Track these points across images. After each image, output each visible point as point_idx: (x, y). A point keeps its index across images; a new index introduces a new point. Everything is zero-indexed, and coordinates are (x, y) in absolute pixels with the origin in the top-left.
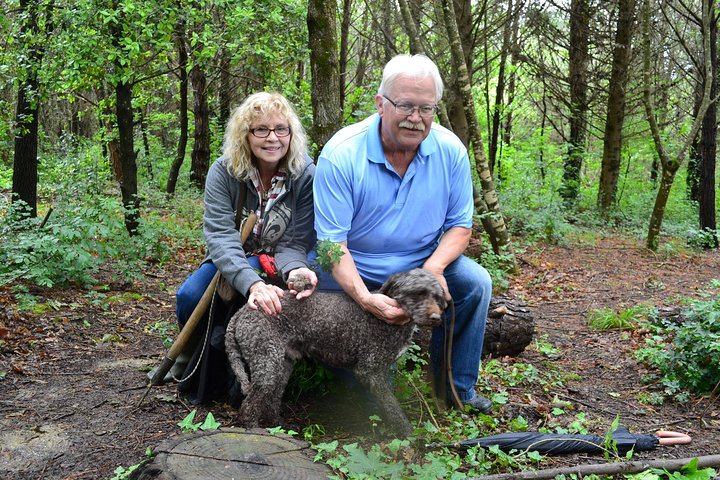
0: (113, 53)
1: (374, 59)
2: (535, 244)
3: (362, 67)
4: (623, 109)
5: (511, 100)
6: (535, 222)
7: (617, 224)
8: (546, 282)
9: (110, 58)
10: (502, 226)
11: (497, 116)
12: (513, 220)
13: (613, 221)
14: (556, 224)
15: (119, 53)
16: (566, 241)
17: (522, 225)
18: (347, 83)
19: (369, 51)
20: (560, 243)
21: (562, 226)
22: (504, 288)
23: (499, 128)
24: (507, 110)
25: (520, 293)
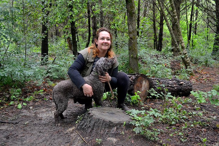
0: (71, 13)
1: (149, 7)
2: (201, 66)
3: (145, 11)
5: (196, 19)
6: (202, 59)
8: (203, 77)
9: (70, 15)
10: (189, 60)
11: (191, 25)
12: (194, 59)
14: (208, 60)
15: (72, 13)
16: (212, 65)
17: (198, 60)
18: (140, 16)
19: (147, 5)
20: (210, 66)
21: (211, 61)
22: (188, 80)
23: (192, 29)
24: (195, 22)
25: (193, 81)
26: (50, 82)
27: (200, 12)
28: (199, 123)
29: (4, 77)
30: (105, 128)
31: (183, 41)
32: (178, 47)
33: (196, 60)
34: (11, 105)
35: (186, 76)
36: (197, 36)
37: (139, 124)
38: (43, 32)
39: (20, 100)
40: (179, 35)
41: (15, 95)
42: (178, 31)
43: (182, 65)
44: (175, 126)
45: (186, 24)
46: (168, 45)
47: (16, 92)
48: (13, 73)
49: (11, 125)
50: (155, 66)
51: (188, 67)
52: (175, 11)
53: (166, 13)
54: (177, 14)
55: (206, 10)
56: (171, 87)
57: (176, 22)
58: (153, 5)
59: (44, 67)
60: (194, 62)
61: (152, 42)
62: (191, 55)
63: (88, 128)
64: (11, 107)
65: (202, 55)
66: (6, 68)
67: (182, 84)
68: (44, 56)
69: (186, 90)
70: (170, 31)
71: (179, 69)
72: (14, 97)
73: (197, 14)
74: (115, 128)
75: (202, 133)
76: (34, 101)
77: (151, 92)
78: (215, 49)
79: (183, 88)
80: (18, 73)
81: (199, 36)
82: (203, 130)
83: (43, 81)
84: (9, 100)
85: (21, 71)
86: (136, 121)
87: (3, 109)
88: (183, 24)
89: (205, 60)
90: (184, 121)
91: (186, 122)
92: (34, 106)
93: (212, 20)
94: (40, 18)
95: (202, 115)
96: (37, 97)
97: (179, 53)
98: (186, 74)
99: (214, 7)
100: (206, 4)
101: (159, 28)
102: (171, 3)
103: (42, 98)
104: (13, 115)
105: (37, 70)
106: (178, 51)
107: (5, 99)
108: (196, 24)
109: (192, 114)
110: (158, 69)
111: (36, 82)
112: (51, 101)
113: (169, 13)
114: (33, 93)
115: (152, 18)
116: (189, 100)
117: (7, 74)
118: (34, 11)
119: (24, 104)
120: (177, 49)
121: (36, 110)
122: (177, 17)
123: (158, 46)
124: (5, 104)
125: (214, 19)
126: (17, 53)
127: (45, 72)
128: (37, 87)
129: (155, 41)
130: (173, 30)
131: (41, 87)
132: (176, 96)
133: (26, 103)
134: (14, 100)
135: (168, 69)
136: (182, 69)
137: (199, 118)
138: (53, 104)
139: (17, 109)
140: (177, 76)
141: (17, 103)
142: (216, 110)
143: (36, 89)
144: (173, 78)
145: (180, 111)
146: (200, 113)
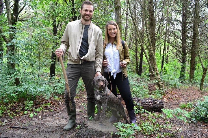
2: (171, 88)
3: (130, 45)
4: (195, 55)
5: (167, 52)
6: (172, 82)
8: (172, 97)
10: (161, 84)
11: (163, 56)
12: (166, 82)
13: (193, 83)
14: (176, 83)
16: (179, 88)
17: (168, 83)
19: (131, 41)
20: (177, 88)
21: (179, 84)
22: (161, 98)
23: (164, 59)
24: (166, 54)
25: (165, 100)
26: (56, 96)
27: (171, 48)
28: (168, 134)
29: (22, 92)
30: (97, 136)
31: (157, 69)
32: (154, 74)
34: (25, 114)
35: (160, 96)
36: (168, 64)
37: (123, 134)
38: (52, 58)
39: (32, 110)
40: (154, 65)
41: (28, 106)
42: (154, 62)
43: (157, 87)
44: (150, 136)
45: (160, 55)
46: (146, 72)
47: (29, 104)
48: (28, 89)
49: (24, 130)
50: (136, 87)
51: (161, 89)
52: (152, 47)
53: (145, 47)
54: (153, 48)
55: (174, 46)
56: (148, 105)
57: (152, 55)
60: (165, 85)
61: (134, 67)
62: (163, 79)
63: (84, 136)
64: (25, 115)
65: (172, 79)
66: (24, 85)
67: (156, 103)
68: (52, 76)
69: (159, 107)
70: (148, 61)
71: (154, 90)
72: (28, 108)
73: (168, 48)
74: (105, 137)
76: (43, 112)
78: (182, 75)
79: (157, 106)
80: (32, 89)
81: (170, 64)
84: (23, 110)
85: (35, 88)
86: (121, 131)
87: (18, 117)
88: (158, 55)
89: (174, 83)
90: (157, 132)
91: (158, 133)
92: (42, 116)
93: (179, 54)
94: (51, 48)
95: (171, 127)
96: (45, 108)
97: (154, 78)
98: (160, 95)
99: (181, 44)
100: (175, 41)
101: (140, 58)
102: (148, 40)
103: (48, 109)
104: (26, 122)
105: (47, 88)
106: (154, 76)
107: (20, 109)
108: (167, 56)
109: (163, 126)
110: (138, 90)
111: (45, 96)
112: (55, 112)
113: (147, 48)
114: (42, 105)
115: (135, 50)
116: (162, 115)
117: (24, 90)
119: (35, 113)
121: (44, 118)
122: (153, 51)
123: (139, 71)
124: (21, 112)
125: (181, 53)
128: (46, 100)
129: (137, 67)
130: (150, 60)
131: (48, 100)
132: (151, 112)
133: (37, 113)
134: (27, 110)
135: (146, 90)
136: (156, 90)
137: (168, 130)
138: (57, 114)
139: (29, 117)
140: (152, 96)
141: (29, 113)
142: (181, 124)
143: (44, 102)
144: (149, 98)
145: (154, 124)
146: (169, 126)
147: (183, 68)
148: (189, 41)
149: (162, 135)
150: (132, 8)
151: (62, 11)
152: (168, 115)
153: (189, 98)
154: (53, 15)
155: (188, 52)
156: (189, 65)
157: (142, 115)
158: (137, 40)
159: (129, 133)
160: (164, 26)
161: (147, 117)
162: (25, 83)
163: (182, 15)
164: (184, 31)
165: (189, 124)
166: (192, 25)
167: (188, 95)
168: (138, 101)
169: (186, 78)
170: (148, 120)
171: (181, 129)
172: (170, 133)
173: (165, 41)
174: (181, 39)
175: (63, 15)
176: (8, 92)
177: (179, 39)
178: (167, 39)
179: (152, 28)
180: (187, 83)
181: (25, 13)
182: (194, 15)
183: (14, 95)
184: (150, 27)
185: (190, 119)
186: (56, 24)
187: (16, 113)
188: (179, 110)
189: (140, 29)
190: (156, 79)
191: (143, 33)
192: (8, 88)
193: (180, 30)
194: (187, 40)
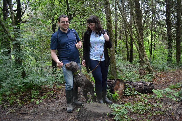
1: (123, 34)
2: (160, 72)
3: (120, 36)
4: (180, 40)
5: (155, 40)
6: (160, 67)
7: (181, 66)
8: (161, 79)
10: (151, 68)
11: (151, 44)
12: (155, 67)
13: (180, 66)
14: (165, 67)
16: (167, 71)
17: (157, 68)
18: (117, 39)
19: (122, 32)
20: (166, 71)
21: (167, 68)
22: (151, 81)
23: (152, 46)
25: (155, 82)
26: (58, 85)
27: (157, 36)
28: (160, 112)
29: (28, 83)
30: (95, 117)
31: (146, 55)
32: (143, 60)
33: (156, 68)
34: (32, 102)
36: (156, 51)
37: (118, 114)
39: (38, 98)
40: (143, 52)
41: (34, 95)
42: (143, 49)
43: (147, 72)
44: (143, 114)
45: (148, 44)
47: (35, 93)
48: (33, 80)
49: (32, 115)
50: (128, 73)
51: (151, 73)
52: (140, 36)
53: (134, 37)
54: (141, 37)
55: (160, 34)
56: (139, 87)
57: (141, 43)
58: (126, 32)
59: (54, 75)
60: (155, 69)
61: (126, 56)
62: (153, 64)
63: (83, 117)
65: (160, 64)
66: (29, 77)
67: (147, 85)
68: (54, 68)
69: (150, 89)
70: (137, 49)
71: (145, 74)
72: (34, 96)
73: (155, 37)
74: (102, 117)
75: (162, 119)
76: (47, 99)
77: (126, 91)
78: (169, 60)
79: (148, 88)
80: (37, 80)
81: (157, 51)
82: (162, 117)
83: (53, 85)
84: (30, 98)
85: (39, 79)
86: (116, 112)
87: (26, 104)
88: (146, 43)
89: (162, 67)
90: (149, 111)
91: (150, 112)
92: (47, 102)
93: (165, 41)
95: (161, 106)
96: (49, 96)
97: (144, 63)
98: (150, 78)
99: (166, 32)
100: (160, 30)
101: (130, 47)
102: (137, 31)
103: (52, 97)
104: (33, 109)
105: (49, 78)
106: (144, 62)
107: (28, 98)
108: (155, 43)
109: (154, 106)
110: (130, 75)
111: (49, 86)
112: (58, 99)
113: (136, 37)
114: (47, 93)
115: (125, 40)
116: (153, 96)
117: (29, 81)
118: (47, 39)
119: (41, 101)
120: (143, 61)
121: (49, 105)
122: (141, 40)
123: (130, 59)
124: (28, 101)
125: (167, 40)
126: (36, 67)
127: (54, 79)
128: (49, 89)
129: (128, 55)
130: (139, 48)
131: (52, 89)
132: (143, 94)
133: (42, 100)
134: (34, 98)
135: (137, 75)
136: (147, 74)
137: (160, 108)
138: (60, 100)
139: (36, 104)
140: (143, 79)
141: (36, 100)
142: (172, 103)
143: (48, 90)
144: (140, 81)
145: (146, 104)
146: (160, 105)
147: (170, 54)
148: (173, 28)
149: (154, 113)
150: (120, 3)
151: (58, 11)
152: (158, 95)
153: (177, 79)
154: (51, 15)
155: (173, 39)
156: (175, 50)
157: (135, 97)
158: (127, 31)
159: (123, 113)
160: (150, 17)
161: (139, 98)
162: (31, 75)
163: (165, 5)
164: (168, 20)
165: (179, 102)
166: (175, 14)
167: (176, 76)
168: (130, 85)
169: (173, 62)
170: (140, 101)
171: (171, 107)
172: (161, 111)
173: (152, 30)
174: (166, 28)
175: (60, 14)
176: (16, 84)
177: (164, 27)
178: (153, 28)
179: (139, 19)
180: (175, 66)
181: (27, 15)
182: (177, 5)
183: (21, 85)
184: (137, 19)
185: (179, 98)
186: (54, 23)
187: (24, 101)
188: (168, 90)
189: (128, 21)
190: (145, 64)
191: (131, 24)
192: (16, 80)
193: (164, 19)
194: (172, 28)
